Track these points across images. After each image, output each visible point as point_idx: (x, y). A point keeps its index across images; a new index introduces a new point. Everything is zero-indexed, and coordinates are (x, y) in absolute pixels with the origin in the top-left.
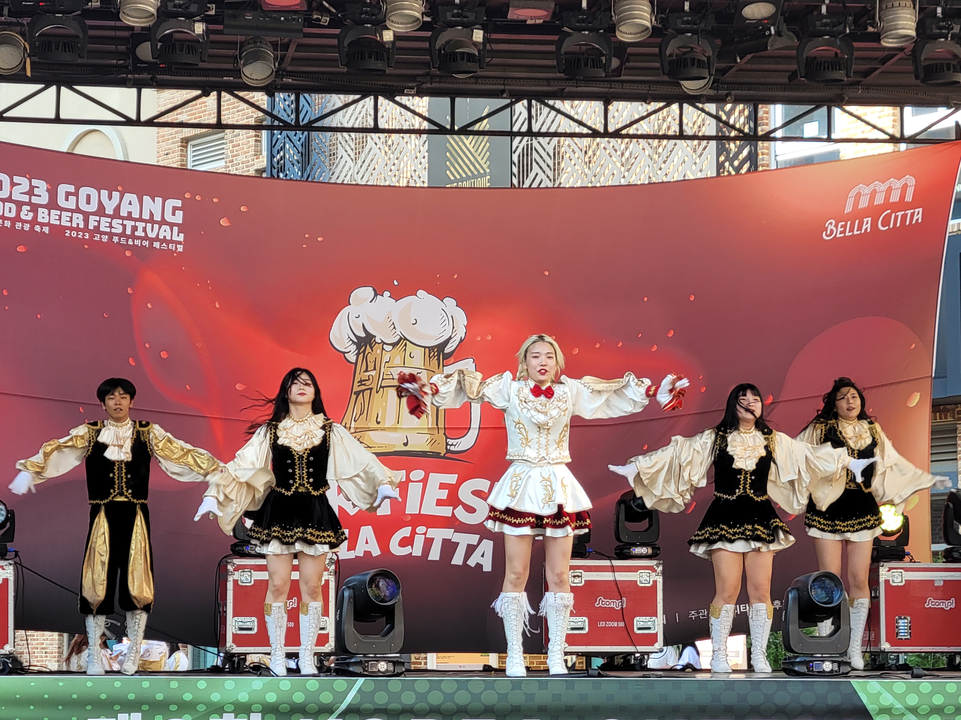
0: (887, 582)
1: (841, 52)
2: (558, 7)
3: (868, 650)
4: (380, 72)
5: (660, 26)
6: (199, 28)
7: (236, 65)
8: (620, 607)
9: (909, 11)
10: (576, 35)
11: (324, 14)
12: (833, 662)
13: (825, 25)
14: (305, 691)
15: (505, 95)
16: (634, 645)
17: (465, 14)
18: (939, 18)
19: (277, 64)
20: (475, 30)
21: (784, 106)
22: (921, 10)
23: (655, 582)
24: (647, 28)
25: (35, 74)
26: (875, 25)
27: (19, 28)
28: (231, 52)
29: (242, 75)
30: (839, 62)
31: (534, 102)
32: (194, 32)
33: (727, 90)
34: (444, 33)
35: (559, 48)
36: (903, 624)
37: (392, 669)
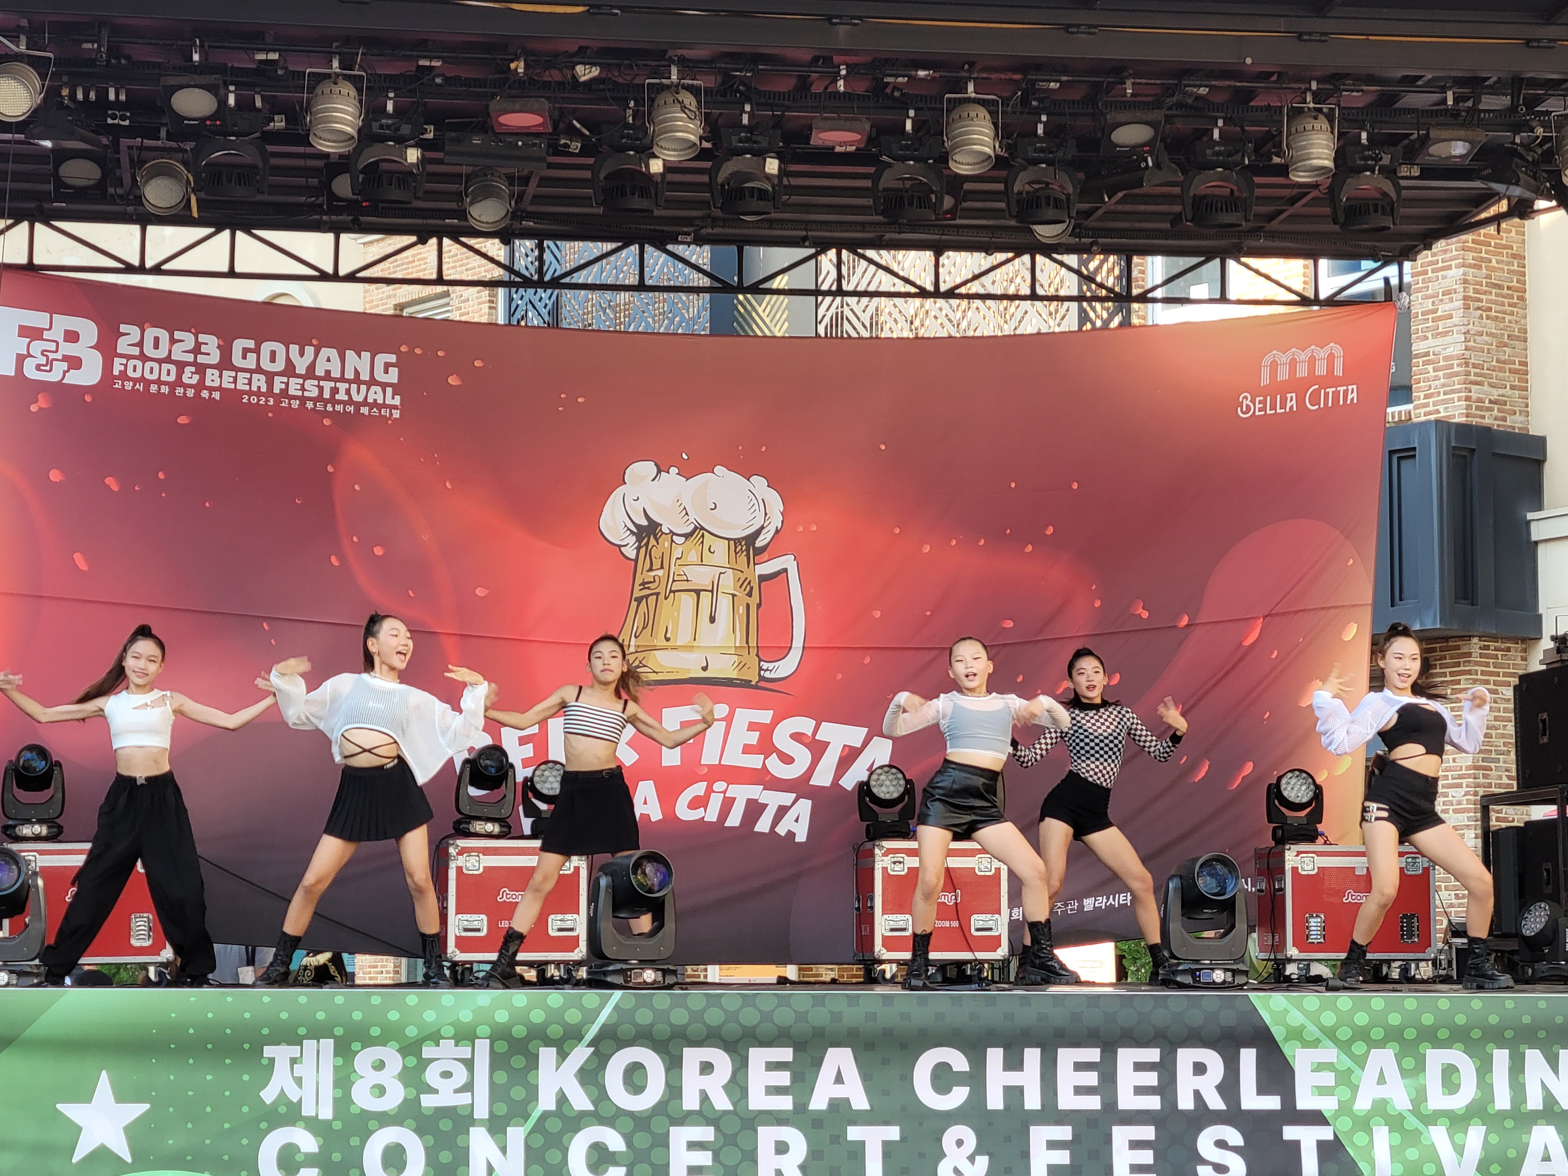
0: (1295, 870)
1: (1239, 190)
2: (874, 130)
3: (1272, 957)
4: (645, 214)
5: (1006, 155)
6: (413, 155)
7: (460, 204)
8: (953, 901)
9: (1325, 137)
10: (898, 165)
11: (574, 138)
12: (1226, 970)
13: (1218, 154)
14: (546, 1008)
15: (807, 244)
16: (972, 951)
17: (754, 138)
18: (1363, 145)
19: (513, 203)
20: (768, 160)
21: (1165, 258)
22: (1341, 135)
23: (998, 870)
24: (990, 157)
25: (203, 214)
26: (1282, 154)
27: (180, 155)
28: (453, 187)
29: (469, 216)
30: (1235, 203)
31: (844, 253)
32: (406, 160)
33: (1092, 237)
34: (729, 163)
35: (876, 182)
36: (1315, 924)
37: (660, 979)
